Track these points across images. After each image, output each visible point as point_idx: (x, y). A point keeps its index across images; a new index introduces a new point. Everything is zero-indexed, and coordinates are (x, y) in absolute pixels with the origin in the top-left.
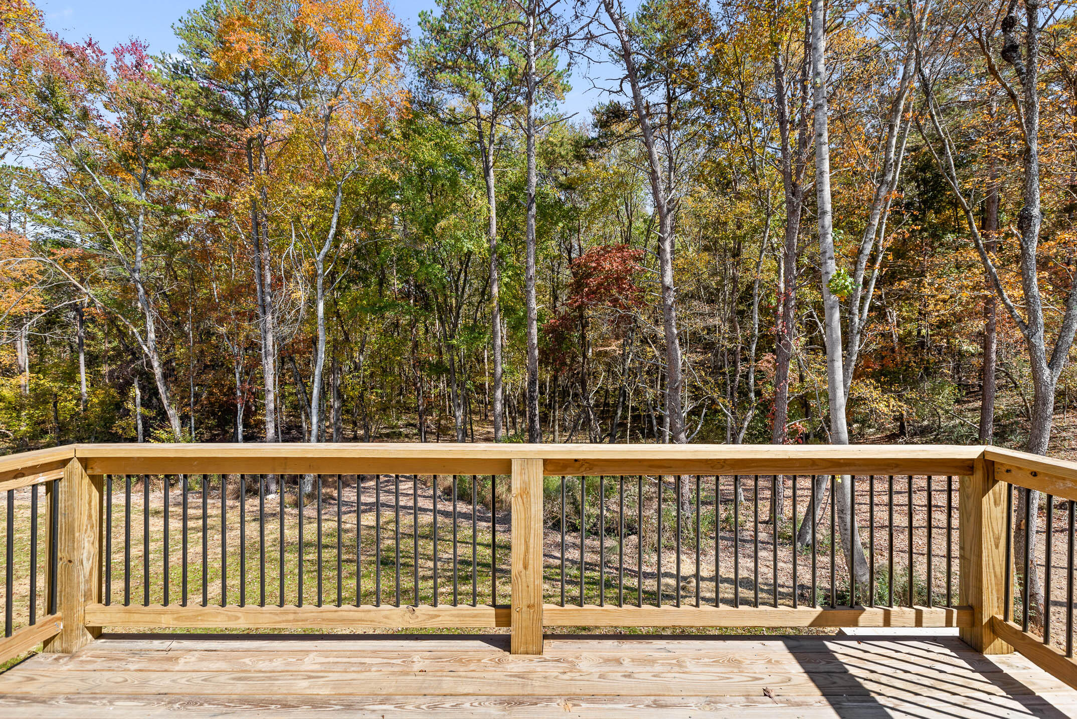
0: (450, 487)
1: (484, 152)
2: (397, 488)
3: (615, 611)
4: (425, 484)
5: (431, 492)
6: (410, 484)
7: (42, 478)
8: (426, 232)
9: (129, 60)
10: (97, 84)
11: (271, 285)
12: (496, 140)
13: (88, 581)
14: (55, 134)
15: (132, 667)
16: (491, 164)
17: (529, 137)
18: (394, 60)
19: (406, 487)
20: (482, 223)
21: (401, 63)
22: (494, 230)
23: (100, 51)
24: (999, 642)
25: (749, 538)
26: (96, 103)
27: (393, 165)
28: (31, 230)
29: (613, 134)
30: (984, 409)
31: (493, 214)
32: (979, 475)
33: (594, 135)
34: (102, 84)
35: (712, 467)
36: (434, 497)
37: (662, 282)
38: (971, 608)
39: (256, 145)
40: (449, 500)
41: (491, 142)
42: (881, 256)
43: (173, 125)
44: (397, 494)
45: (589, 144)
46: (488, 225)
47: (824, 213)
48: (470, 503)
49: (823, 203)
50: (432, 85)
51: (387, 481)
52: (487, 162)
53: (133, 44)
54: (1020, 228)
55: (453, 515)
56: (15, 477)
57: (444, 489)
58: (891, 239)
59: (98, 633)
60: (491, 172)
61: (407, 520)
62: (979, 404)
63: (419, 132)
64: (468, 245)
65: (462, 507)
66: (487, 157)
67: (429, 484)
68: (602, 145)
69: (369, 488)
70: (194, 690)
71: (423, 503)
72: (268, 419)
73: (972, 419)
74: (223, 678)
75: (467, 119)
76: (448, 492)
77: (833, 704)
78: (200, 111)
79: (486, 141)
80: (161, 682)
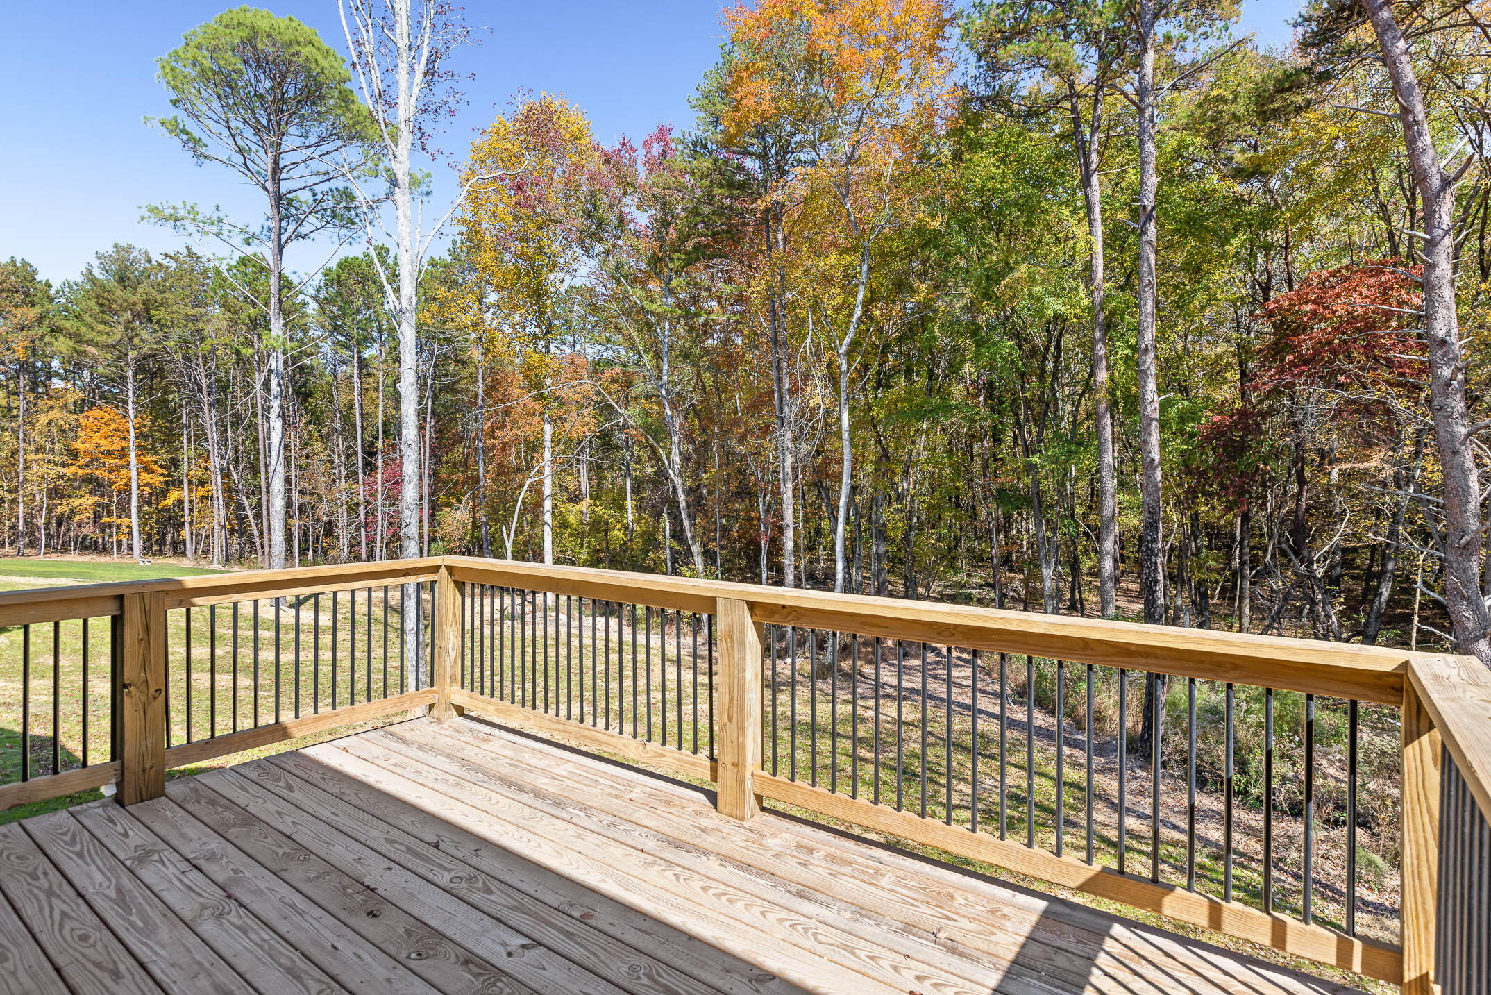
0: (1024, 685)
1: (1082, 151)
2: (949, 675)
3: (825, 796)
4: (989, 675)
5: (997, 688)
6: (968, 672)
7: (422, 579)
8: (987, 295)
9: (657, 149)
10: (629, 186)
11: (789, 390)
12: (1104, 123)
13: (453, 667)
14: (599, 248)
15: (463, 739)
16: (1094, 166)
17: (1141, 111)
18: (933, 51)
19: (962, 674)
20: (1078, 265)
21: (942, 54)
22: (1100, 272)
23: (632, 149)
26: (630, 205)
27: (935, 204)
28: (591, 351)
31: (1098, 248)
33: (1302, 62)
34: (633, 186)
35: (938, 633)
36: (1001, 695)
37: (1428, 331)
39: (774, 214)
40: (1022, 704)
41: (1095, 130)
43: (695, 212)
44: (949, 681)
45: (1290, 82)
46: (1089, 268)
48: (1052, 713)
50: (996, 68)
51: (937, 663)
52: (1087, 165)
53: (660, 130)
55: (1029, 728)
56: (404, 575)
57: (1017, 686)
59: (460, 711)
60: (1095, 179)
61: (961, 723)
63: (975, 146)
64: (1054, 305)
65: (1041, 719)
66: (1086, 156)
67: (995, 675)
68: (1325, 77)
69: (911, 668)
70: (482, 763)
71: (984, 703)
72: (787, 562)
74: (504, 761)
75: (1055, 102)
76: (1021, 694)
78: (716, 191)
79: (1086, 129)
80: (470, 753)
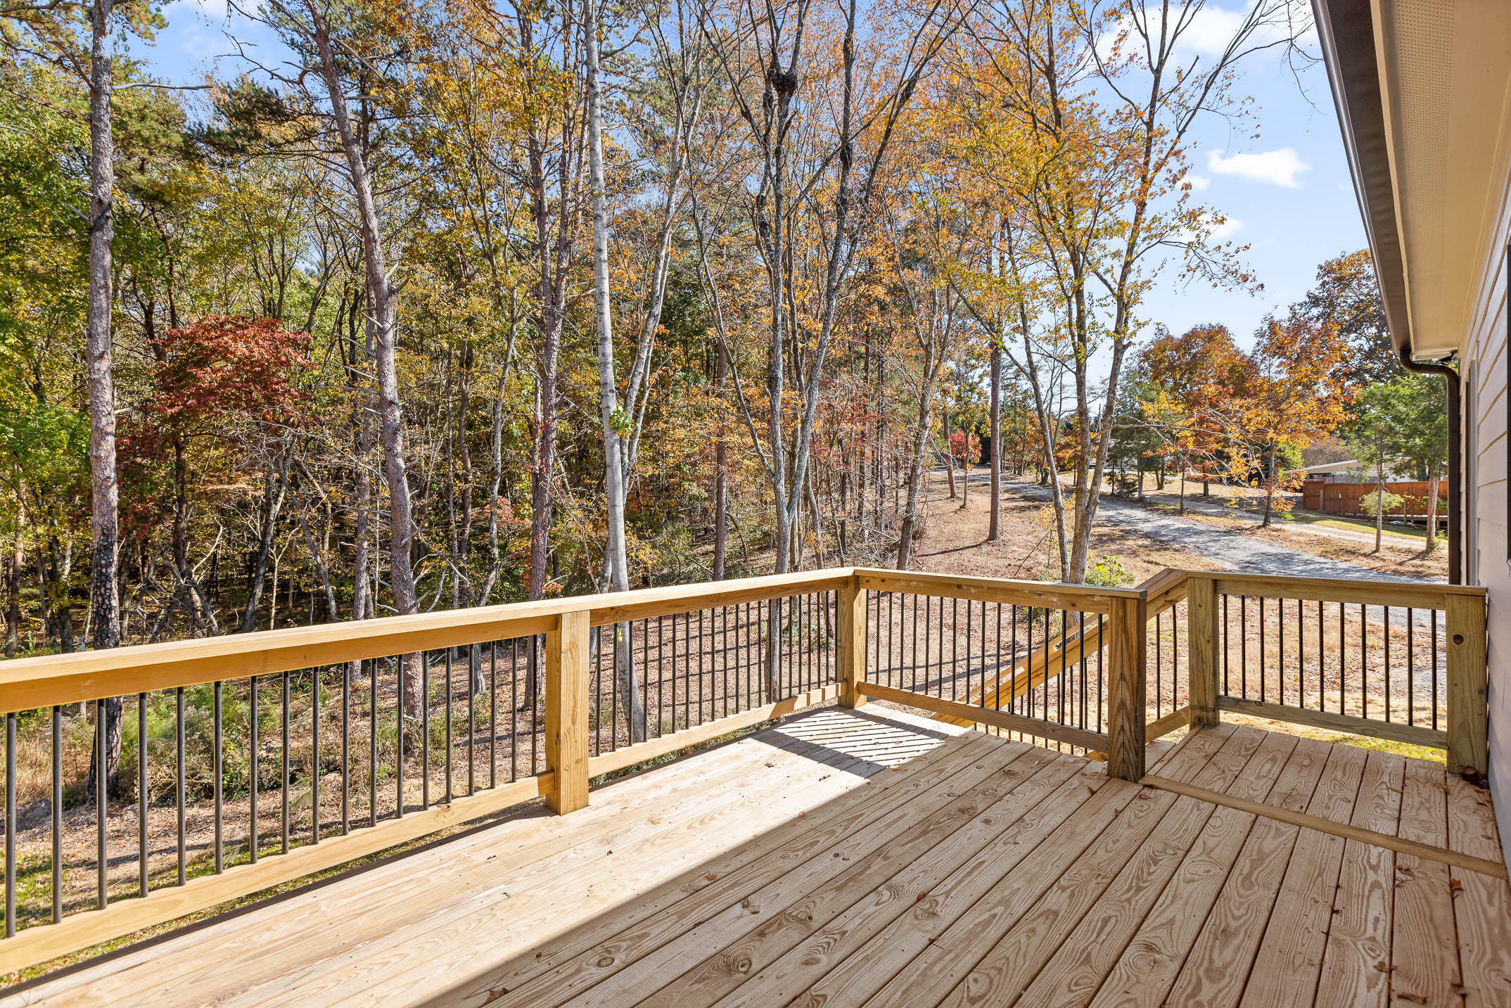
24: (863, 697)
25: (505, 733)
29: (258, 136)
30: (717, 552)
32: (851, 586)
37: (381, 393)
38: (846, 680)
42: (648, 393)
47: (604, 339)
49: (604, 327)
54: (770, 387)
58: (655, 375)
62: (711, 548)
73: (705, 563)
77: (808, 757)
